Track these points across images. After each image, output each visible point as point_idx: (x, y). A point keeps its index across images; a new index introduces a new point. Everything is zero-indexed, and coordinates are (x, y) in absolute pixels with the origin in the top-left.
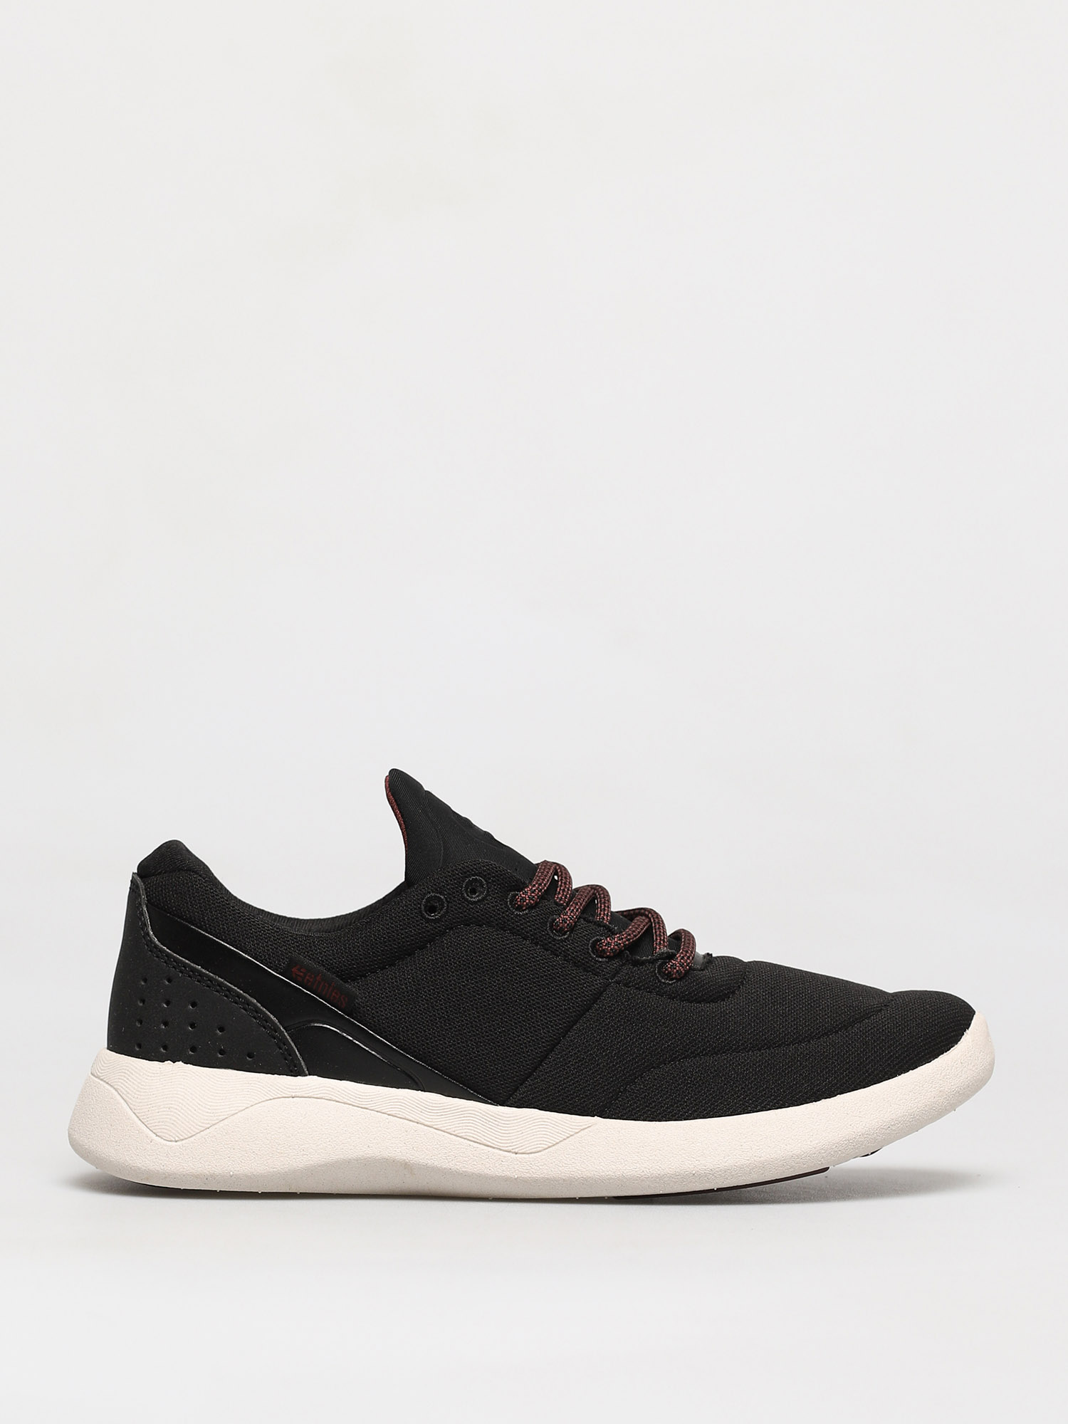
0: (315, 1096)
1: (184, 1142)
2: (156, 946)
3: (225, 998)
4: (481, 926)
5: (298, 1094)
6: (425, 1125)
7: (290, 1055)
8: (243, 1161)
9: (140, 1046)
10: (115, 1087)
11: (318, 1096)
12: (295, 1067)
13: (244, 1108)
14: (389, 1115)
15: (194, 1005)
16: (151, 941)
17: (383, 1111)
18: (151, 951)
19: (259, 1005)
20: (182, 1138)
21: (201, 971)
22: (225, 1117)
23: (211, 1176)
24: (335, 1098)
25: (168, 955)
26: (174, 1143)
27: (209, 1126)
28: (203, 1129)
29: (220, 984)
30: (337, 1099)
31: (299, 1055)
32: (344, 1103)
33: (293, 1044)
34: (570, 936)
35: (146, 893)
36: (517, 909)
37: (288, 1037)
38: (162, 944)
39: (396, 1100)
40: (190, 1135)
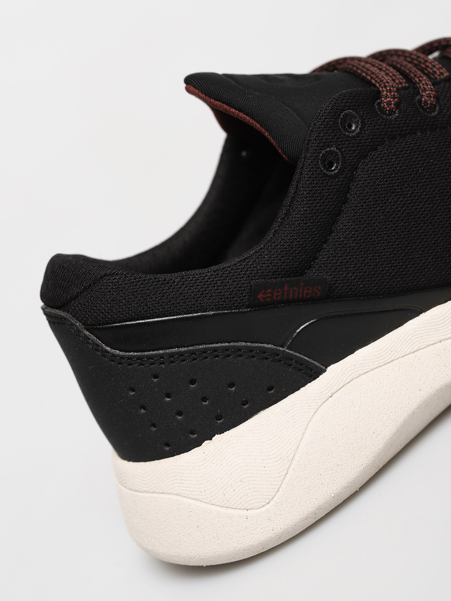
0: (346, 382)
1: (275, 499)
2: (122, 357)
3: (217, 358)
4: (376, 149)
5: (334, 390)
6: (447, 339)
7: (302, 365)
8: (335, 479)
9: (167, 445)
10: (175, 492)
11: (349, 380)
12: (312, 370)
13: (301, 436)
14: (413, 352)
15: (193, 382)
16: (114, 355)
17: (407, 353)
18: (120, 364)
19: (249, 344)
20: (271, 497)
21: (181, 352)
22: (292, 455)
23: (318, 509)
24: (362, 372)
25: (139, 358)
26: (268, 506)
27: (286, 471)
28: (283, 477)
29: (204, 351)
30: (365, 371)
31: (309, 359)
32: (372, 370)
33: (298, 355)
34: (440, 106)
35: (77, 319)
36: (390, 114)
37: (291, 352)
38: (126, 351)
39: (410, 336)
40: (276, 490)
